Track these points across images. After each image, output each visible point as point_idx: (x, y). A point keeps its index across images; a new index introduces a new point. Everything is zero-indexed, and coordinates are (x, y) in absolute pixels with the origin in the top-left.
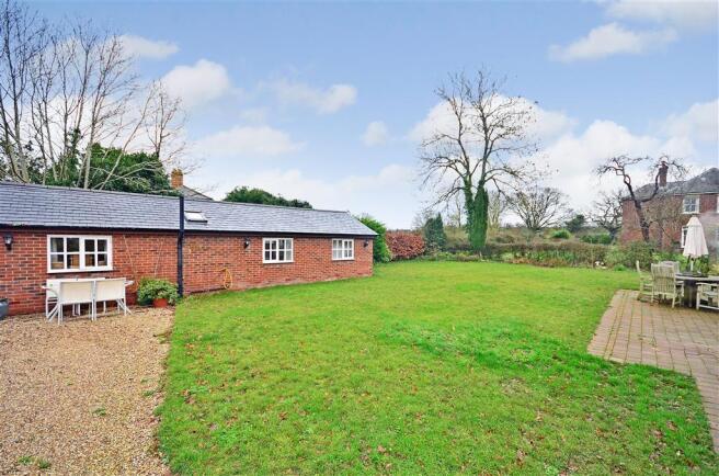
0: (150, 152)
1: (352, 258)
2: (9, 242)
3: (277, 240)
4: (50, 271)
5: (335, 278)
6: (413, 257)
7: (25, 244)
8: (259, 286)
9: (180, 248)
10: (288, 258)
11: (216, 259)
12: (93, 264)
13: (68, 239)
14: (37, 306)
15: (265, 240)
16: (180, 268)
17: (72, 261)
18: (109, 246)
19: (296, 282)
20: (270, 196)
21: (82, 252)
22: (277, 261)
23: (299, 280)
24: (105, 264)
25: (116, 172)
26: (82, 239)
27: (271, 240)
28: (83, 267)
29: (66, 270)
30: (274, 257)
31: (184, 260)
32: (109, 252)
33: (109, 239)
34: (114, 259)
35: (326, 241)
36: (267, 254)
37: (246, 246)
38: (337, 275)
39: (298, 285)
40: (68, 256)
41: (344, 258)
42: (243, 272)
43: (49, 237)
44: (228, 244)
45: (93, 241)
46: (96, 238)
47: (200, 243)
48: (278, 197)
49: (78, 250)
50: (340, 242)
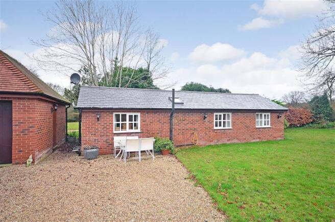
0: (145, 67)
1: (269, 126)
2: (98, 117)
3: (222, 114)
4: (114, 132)
5: (258, 140)
6: (302, 125)
7: (105, 117)
8: (212, 144)
9: (171, 120)
10: (228, 126)
11: (189, 126)
12: (132, 128)
13: (122, 115)
14: (109, 151)
15: (215, 114)
16: (171, 131)
17: (123, 127)
18: (139, 118)
19: (233, 141)
20: (205, 87)
21: (128, 122)
22: (222, 127)
23: (235, 141)
24: (137, 129)
25: (133, 78)
26: (128, 114)
27: (218, 114)
28: (128, 130)
29: (121, 132)
30: (220, 126)
31: (173, 127)
32: (139, 122)
33: (139, 114)
34: (141, 126)
35: (252, 114)
36: (216, 123)
37: (205, 118)
38: (259, 138)
39: (234, 144)
40: (122, 124)
41: (264, 126)
42: (203, 134)
43: (114, 113)
44: (195, 117)
45: (132, 116)
46: (133, 114)
47: (181, 116)
48: (209, 87)
49: (126, 121)
50: (261, 115)
